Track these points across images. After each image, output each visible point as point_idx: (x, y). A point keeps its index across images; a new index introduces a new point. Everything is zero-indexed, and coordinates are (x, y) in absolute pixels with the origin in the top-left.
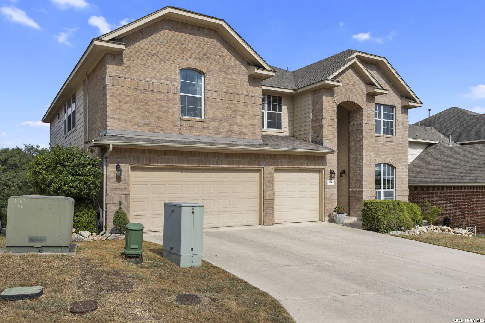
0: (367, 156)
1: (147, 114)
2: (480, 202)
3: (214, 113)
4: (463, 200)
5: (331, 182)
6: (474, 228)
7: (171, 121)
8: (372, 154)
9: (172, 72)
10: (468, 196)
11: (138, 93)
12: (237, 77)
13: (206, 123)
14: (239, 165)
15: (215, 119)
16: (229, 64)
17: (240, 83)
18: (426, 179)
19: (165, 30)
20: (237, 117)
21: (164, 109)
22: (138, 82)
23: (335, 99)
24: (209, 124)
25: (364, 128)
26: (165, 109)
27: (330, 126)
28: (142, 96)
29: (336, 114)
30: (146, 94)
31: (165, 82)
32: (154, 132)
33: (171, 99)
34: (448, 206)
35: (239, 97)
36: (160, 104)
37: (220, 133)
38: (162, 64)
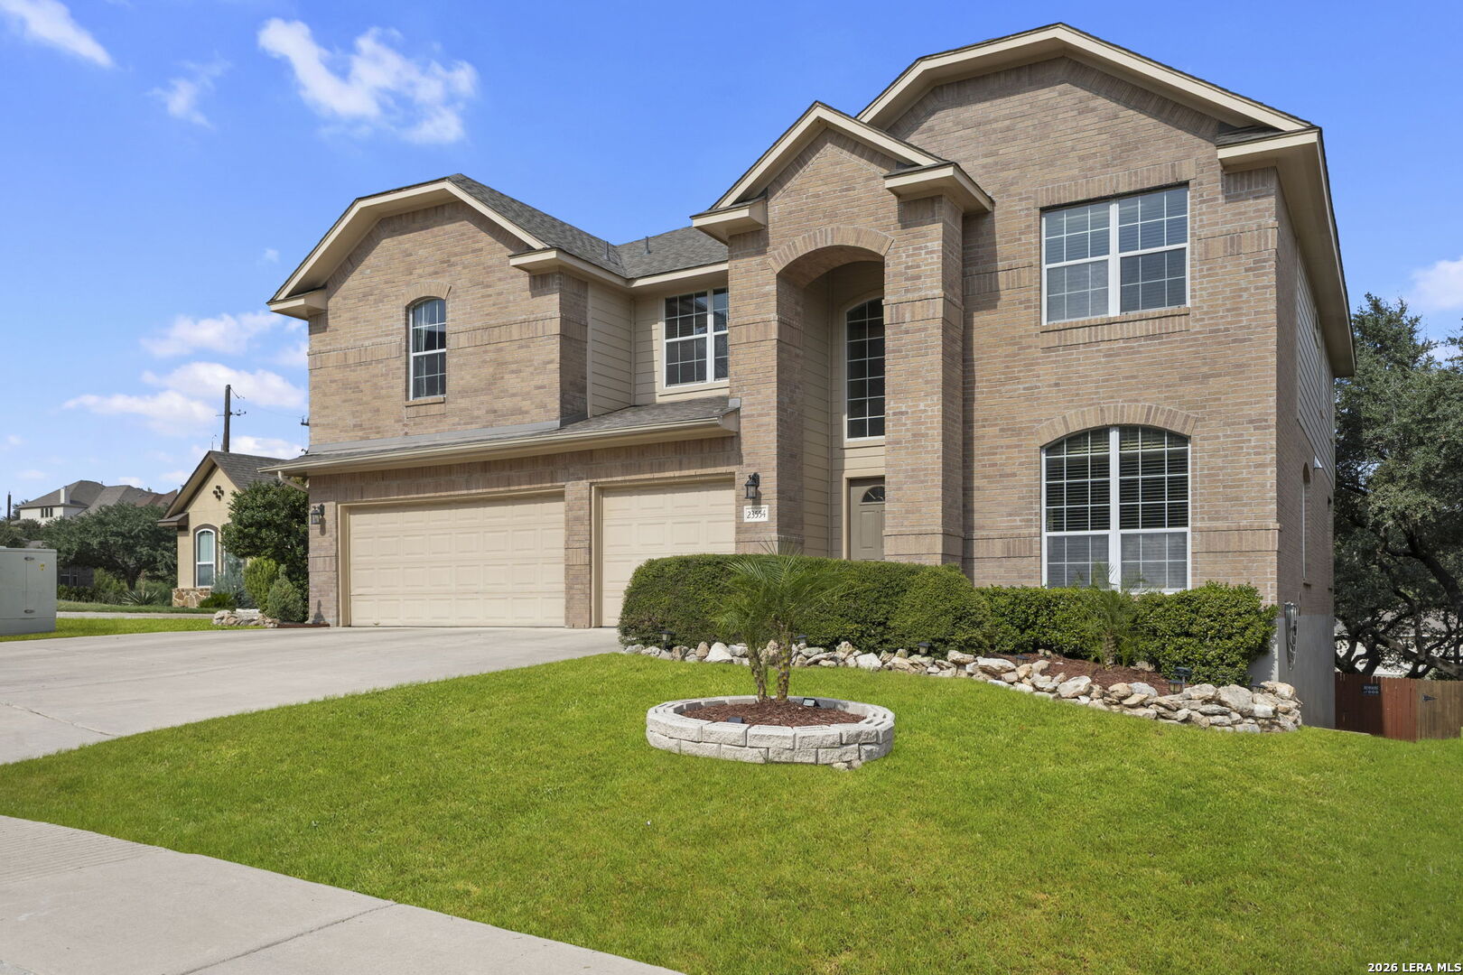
3: (462, 379)
5: (757, 512)
9: (393, 316)
11: (346, 372)
12: (506, 287)
13: (448, 403)
14: (509, 485)
15: (464, 392)
16: (490, 263)
17: (511, 298)
19: (384, 241)
20: (506, 376)
22: (345, 354)
23: (769, 260)
24: (452, 406)
26: (384, 392)
27: (755, 345)
28: (352, 376)
29: (774, 304)
30: (355, 370)
31: (383, 339)
32: (368, 438)
33: (391, 368)
35: (511, 331)
36: (375, 384)
37: (473, 420)
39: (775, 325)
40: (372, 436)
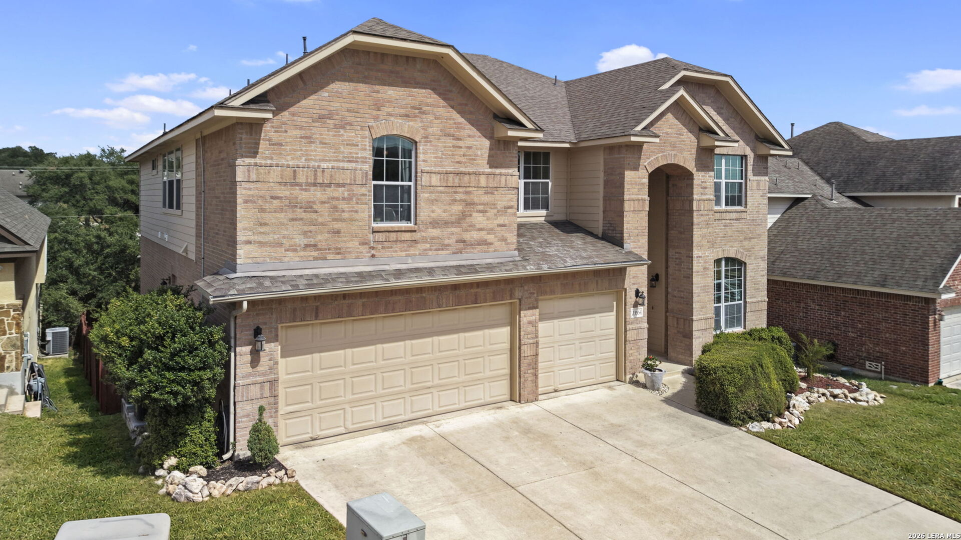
0: (700, 257)
1: (312, 228)
2: (891, 321)
3: (433, 212)
4: (860, 313)
5: (637, 312)
6: (879, 364)
7: (356, 236)
8: (708, 254)
9: (358, 145)
10: (870, 307)
11: (296, 191)
13: (420, 231)
15: (435, 224)
17: (479, 153)
18: (795, 271)
20: (475, 214)
21: (342, 214)
22: (295, 171)
23: (645, 164)
24: (423, 234)
25: (695, 209)
26: (346, 215)
27: (637, 212)
28: (304, 196)
29: (647, 190)
30: (309, 191)
31: (346, 165)
32: (325, 259)
33: (357, 195)
34: (833, 322)
36: (335, 207)
37: (444, 247)
38: (340, 132)
39: (647, 202)
40: (330, 257)
